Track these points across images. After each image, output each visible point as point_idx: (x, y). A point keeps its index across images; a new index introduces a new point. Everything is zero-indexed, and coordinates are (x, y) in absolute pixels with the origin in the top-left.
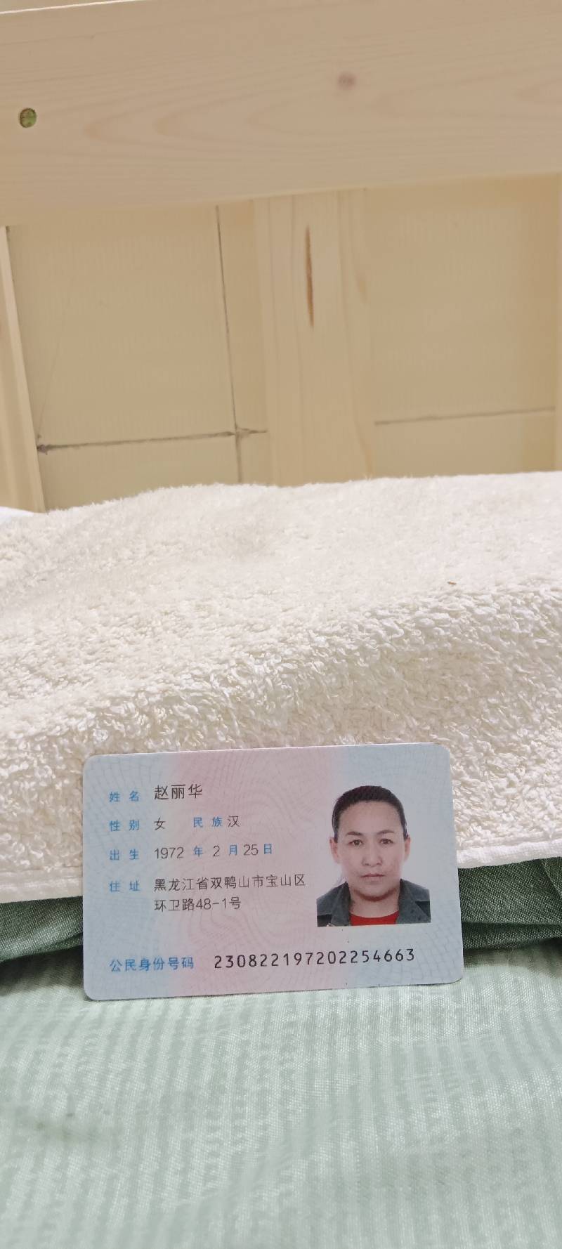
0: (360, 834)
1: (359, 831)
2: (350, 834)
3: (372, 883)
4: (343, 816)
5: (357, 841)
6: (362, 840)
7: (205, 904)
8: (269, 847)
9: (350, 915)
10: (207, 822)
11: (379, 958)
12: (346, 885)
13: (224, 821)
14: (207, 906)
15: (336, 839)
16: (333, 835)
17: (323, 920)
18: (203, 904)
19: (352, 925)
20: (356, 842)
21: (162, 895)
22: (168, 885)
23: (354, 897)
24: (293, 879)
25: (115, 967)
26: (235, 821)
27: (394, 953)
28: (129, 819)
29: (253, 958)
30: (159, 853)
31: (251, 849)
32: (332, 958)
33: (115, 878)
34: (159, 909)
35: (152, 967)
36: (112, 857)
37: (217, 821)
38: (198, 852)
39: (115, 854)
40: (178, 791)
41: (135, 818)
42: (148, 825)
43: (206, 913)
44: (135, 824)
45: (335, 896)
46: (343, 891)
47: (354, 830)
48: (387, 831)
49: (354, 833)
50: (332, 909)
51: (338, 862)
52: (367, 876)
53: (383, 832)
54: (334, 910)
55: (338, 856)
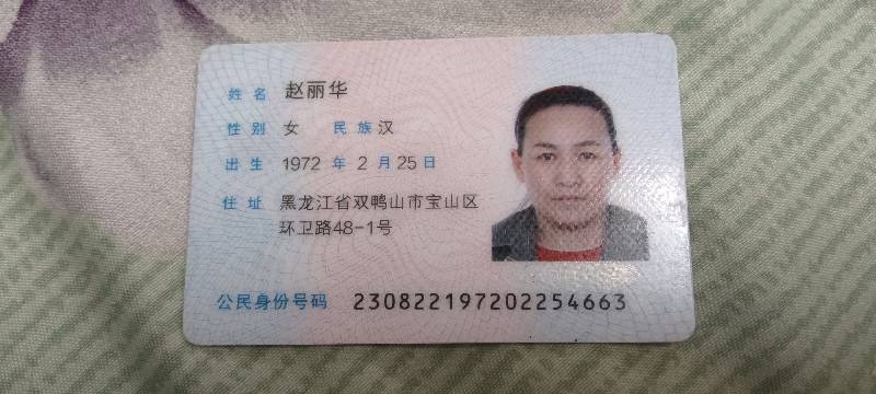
0: (551, 146)
1: (552, 142)
2: (537, 145)
3: (568, 208)
4: (531, 124)
5: (549, 155)
6: (555, 152)
7: (345, 228)
8: (431, 159)
9: (536, 246)
10: (351, 127)
11: (575, 306)
12: (531, 210)
13: (375, 127)
14: (348, 231)
15: (520, 152)
16: (516, 146)
17: (500, 252)
18: (342, 227)
19: (540, 259)
20: (547, 157)
21: (291, 215)
22: (299, 204)
23: (542, 223)
24: (461, 199)
25: (223, 303)
26: (387, 127)
27: (596, 299)
28: (252, 120)
29: (405, 298)
30: (290, 163)
31: (408, 161)
32: (511, 302)
33: (231, 193)
34: (285, 232)
35: (271, 305)
36: (229, 167)
37: (365, 127)
38: (338, 163)
39: (232, 163)
40: (316, 90)
41: (259, 120)
42: (276, 129)
43: (346, 238)
44: (258, 128)
45: (517, 222)
46: (528, 218)
47: (544, 140)
48: (591, 143)
49: (544, 145)
50: (512, 240)
51: (523, 181)
52: (561, 199)
53: (584, 144)
54: (516, 241)
55: (523, 173)
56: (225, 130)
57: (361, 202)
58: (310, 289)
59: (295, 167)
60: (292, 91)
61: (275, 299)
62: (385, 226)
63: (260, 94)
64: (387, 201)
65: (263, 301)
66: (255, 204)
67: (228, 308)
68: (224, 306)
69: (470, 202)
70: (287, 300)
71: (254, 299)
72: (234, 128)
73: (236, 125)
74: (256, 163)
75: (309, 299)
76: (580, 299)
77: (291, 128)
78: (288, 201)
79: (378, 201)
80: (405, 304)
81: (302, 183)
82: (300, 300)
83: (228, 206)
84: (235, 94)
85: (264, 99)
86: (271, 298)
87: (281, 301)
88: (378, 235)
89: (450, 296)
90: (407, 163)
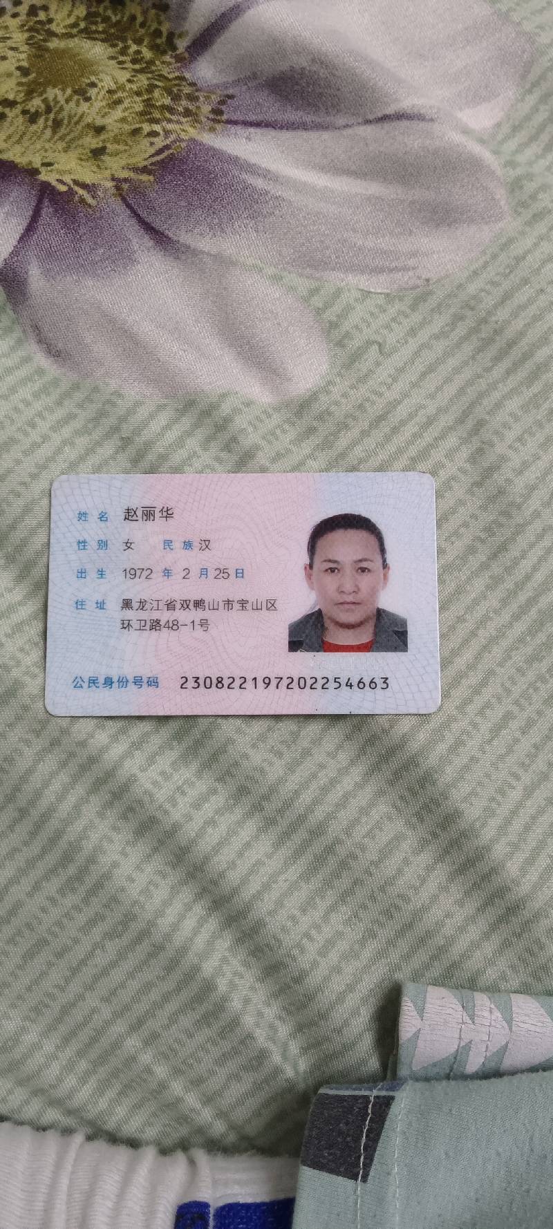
0: (335, 562)
1: (336, 559)
2: (325, 561)
3: (347, 611)
5: (334, 569)
6: (339, 567)
7: (174, 626)
8: (241, 571)
9: (323, 641)
10: (178, 545)
11: (351, 686)
12: (320, 612)
13: (196, 544)
15: (311, 566)
16: (308, 562)
17: (294, 646)
18: (171, 625)
19: (325, 651)
20: (332, 570)
21: (130, 614)
23: (327, 623)
24: (264, 603)
25: (77, 684)
26: (206, 545)
27: (367, 681)
28: (97, 538)
29: (220, 681)
30: (128, 574)
31: (223, 573)
32: (302, 683)
33: (81, 596)
34: (125, 628)
35: (115, 685)
36: (79, 576)
37: (188, 545)
38: (167, 573)
39: (82, 573)
40: (149, 514)
41: (103, 538)
42: (116, 545)
43: (173, 633)
44: (103, 544)
45: (308, 622)
46: (317, 618)
47: (331, 557)
48: (366, 560)
49: (330, 561)
50: (304, 635)
51: (312, 589)
52: (342, 603)
53: (360, 561)
54: (307, 636)
55: (312, 583)
56: (75, 546)
57: (185, 605)
58: (146, 673)
59: (133, 576)
60: (129, 515)
61: (118, 681)
62: (204, 623)
63: (103, 517)
64: (206, 604)
65: (109, 682)
66: (101, 605)
67: (82, 687)
68: (78, 685)
69: (271, 605)
70: (127, 681)
71: (102, 680)
72: (82, 544)
73: (84, 542)
74: (101, 573)
75: (145, 680)
76: (355, 682)
77: (129, 545)
78: (127, 604)
79: (199, 604)
80: (220, 685)
81: (137, 590)
82: (138, 681)
83: (79, 607)
84: (82, 516)
85: (106, 520)
86: (115, 679)
87: (123, 682)
88: (199, 632)
89: (255, 679)
90: (222, 575)
